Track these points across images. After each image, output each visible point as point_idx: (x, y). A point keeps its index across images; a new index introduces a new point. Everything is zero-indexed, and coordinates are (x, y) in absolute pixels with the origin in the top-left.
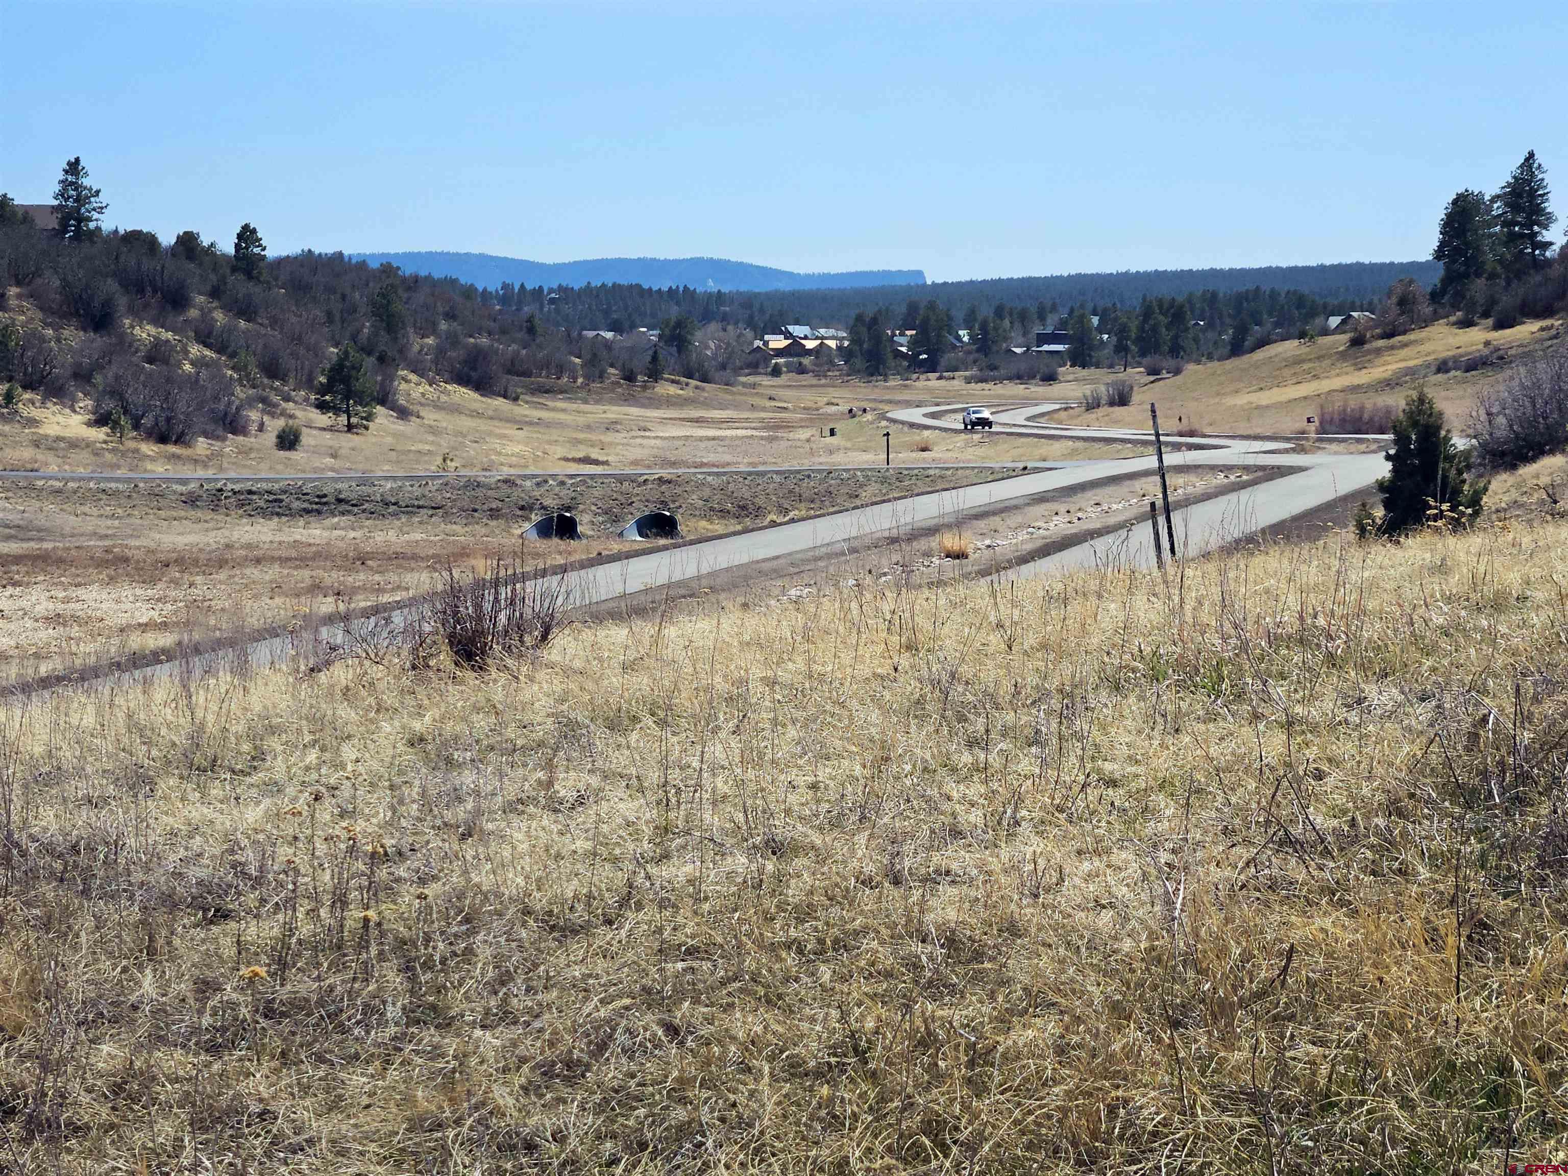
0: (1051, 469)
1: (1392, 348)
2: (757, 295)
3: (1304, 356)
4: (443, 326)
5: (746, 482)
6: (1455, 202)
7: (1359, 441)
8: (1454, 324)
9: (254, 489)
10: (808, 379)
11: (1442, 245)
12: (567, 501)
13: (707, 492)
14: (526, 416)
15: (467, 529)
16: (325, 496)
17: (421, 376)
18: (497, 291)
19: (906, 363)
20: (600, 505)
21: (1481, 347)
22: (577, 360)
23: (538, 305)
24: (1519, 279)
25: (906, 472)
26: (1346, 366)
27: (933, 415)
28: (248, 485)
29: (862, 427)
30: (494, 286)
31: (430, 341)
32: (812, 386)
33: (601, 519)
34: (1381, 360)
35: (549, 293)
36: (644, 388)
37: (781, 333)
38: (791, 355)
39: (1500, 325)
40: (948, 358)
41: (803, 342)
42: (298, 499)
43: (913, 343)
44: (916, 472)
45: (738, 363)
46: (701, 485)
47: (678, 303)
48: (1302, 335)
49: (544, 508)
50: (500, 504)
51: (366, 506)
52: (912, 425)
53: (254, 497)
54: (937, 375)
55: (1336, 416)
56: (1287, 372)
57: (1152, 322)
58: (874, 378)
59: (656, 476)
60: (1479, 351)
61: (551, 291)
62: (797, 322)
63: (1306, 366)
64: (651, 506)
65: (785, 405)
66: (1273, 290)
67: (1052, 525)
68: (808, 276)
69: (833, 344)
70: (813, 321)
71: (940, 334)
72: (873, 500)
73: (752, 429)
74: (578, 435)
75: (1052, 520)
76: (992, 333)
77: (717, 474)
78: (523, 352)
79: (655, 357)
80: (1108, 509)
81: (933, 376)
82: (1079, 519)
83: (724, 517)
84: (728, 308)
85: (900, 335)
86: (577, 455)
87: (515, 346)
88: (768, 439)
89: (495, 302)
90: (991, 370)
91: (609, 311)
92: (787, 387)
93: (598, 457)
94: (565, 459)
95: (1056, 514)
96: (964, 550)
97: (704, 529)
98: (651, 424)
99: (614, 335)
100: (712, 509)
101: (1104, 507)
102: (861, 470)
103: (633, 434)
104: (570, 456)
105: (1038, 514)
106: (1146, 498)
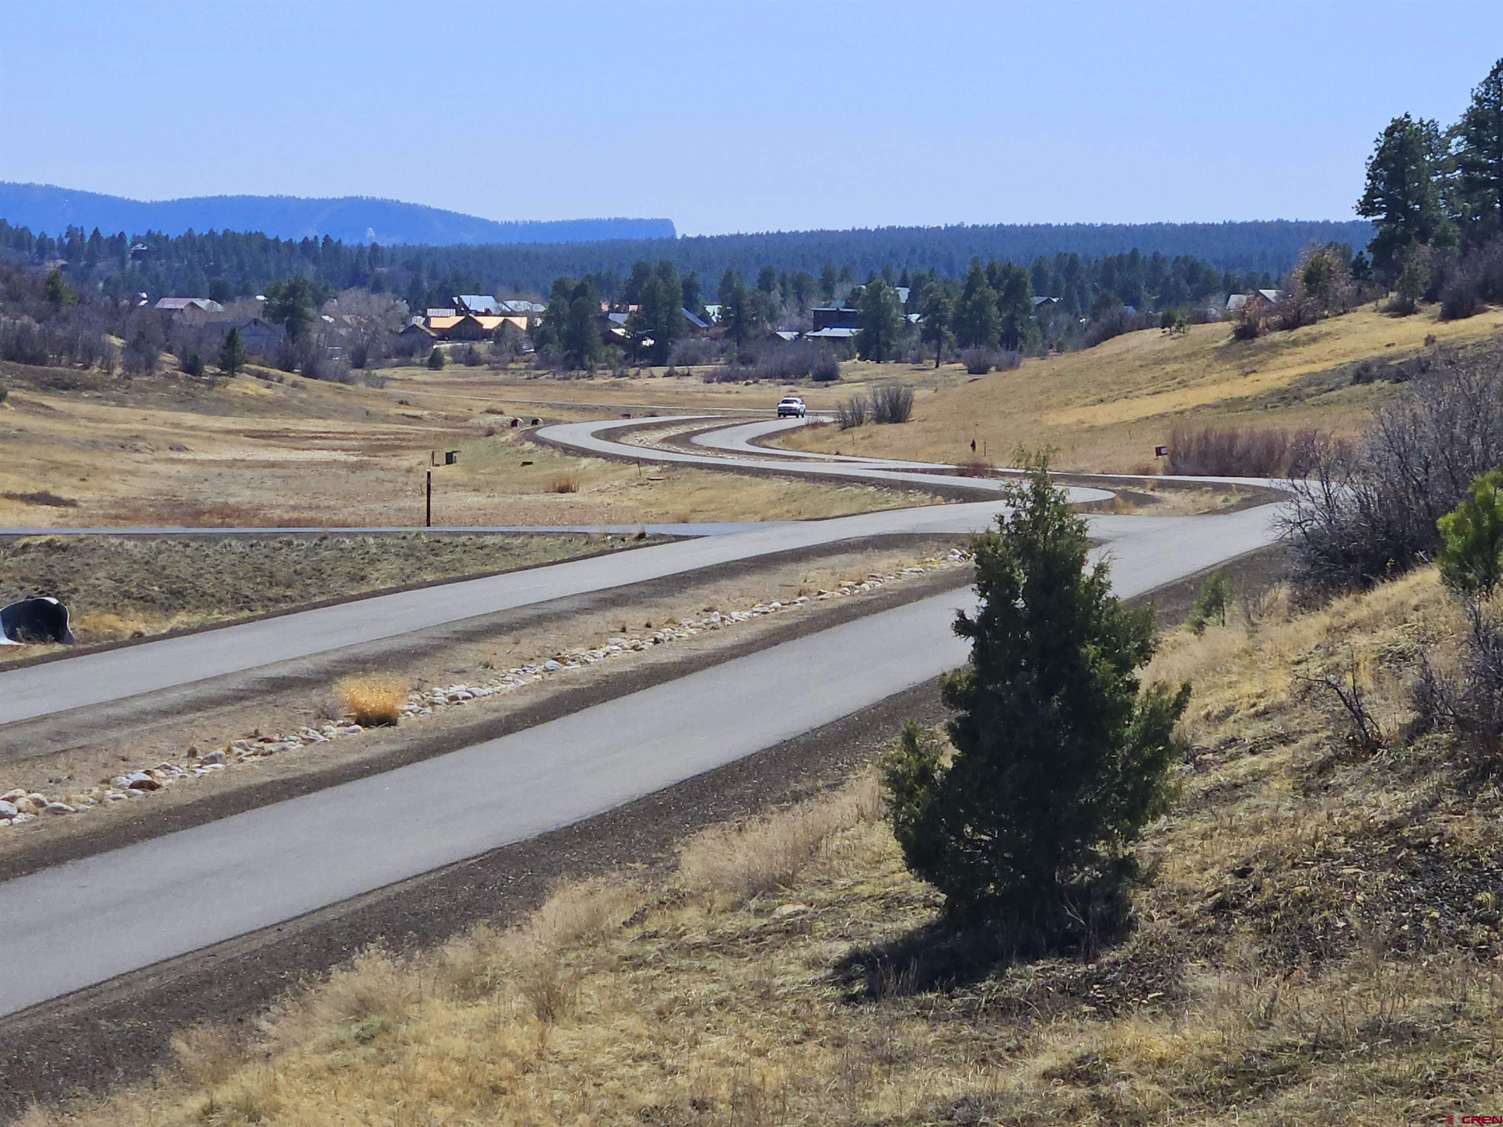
0: (679, 538)
1: (1295, 343)
3: (1167, 353)
5: (188, 551)
6: (1389, 132)
7: (1218, 488)
8: (1386, 310)
10: (480, 373)
11: (1371, 192)
13: (123, 567)
18: (60, 239)
19: (621, 352)
21: (1421, 345)
22: (117, 341)
23: (115, 260)
24: (1481, 246)
25: (447, 540)
26: (1227, 368)
27: (609, 435)
29: (497, 451)
30: (55, 233)
34: (1279, 361)
35: (134, 244)
36: (211, 384)
37: (452, 305)
38: (460, 338)
39: (1451, 314)
40: (678, 348)
41: (480, 319)
43: (634, 324)
44: (463, 539)
45: (384, 349)
46: (112, 555)
47: (315, 261)
48: (1166, 323)
52: (567, 449)
54: (665, 369)
55: (1194, 446)
56: (1142, 376)
57: (975, 297)
58: (574, 373)
59: (44, 539)
60: (1417, 351)
61: (136, 240)
62: (477, 291)
63: (1170, 368)
65: (418, 413)
66: (1156, 256)
67: (600, 653)
68: (510, 226)
69: (521, 322)
70: (501, 290)
71: (677, 310)
72: (389, 585)
73: (344, 450)
74: (61, 456)
75: (607, 644)
76: (749, 310)
77: (142, 537)
78: (37, 327)
79: (231, 340)
80: (723, 619)
81: (659, 371)
82: (656, 641)
83: (144, 609)
84: (385, 270)
85: (618, 311)
86: (32, 490)
87: (26, 319)
88: (353, 468)
89: (57, 254)
90: (743, 364)
91: (215, 271)
92: (439, 384)
93: (65, 494)
94: (9, 496)
95: (624, 630)
96: (399, 707)
97: (110, 627)
98: (192, 441)
99: (210, 305)
100: (127, 595)
101: (715, 618)
102: (376, 535)
103: (156, 455)
104: (19, 492)
105: (591, 631)
106: (802, 598)
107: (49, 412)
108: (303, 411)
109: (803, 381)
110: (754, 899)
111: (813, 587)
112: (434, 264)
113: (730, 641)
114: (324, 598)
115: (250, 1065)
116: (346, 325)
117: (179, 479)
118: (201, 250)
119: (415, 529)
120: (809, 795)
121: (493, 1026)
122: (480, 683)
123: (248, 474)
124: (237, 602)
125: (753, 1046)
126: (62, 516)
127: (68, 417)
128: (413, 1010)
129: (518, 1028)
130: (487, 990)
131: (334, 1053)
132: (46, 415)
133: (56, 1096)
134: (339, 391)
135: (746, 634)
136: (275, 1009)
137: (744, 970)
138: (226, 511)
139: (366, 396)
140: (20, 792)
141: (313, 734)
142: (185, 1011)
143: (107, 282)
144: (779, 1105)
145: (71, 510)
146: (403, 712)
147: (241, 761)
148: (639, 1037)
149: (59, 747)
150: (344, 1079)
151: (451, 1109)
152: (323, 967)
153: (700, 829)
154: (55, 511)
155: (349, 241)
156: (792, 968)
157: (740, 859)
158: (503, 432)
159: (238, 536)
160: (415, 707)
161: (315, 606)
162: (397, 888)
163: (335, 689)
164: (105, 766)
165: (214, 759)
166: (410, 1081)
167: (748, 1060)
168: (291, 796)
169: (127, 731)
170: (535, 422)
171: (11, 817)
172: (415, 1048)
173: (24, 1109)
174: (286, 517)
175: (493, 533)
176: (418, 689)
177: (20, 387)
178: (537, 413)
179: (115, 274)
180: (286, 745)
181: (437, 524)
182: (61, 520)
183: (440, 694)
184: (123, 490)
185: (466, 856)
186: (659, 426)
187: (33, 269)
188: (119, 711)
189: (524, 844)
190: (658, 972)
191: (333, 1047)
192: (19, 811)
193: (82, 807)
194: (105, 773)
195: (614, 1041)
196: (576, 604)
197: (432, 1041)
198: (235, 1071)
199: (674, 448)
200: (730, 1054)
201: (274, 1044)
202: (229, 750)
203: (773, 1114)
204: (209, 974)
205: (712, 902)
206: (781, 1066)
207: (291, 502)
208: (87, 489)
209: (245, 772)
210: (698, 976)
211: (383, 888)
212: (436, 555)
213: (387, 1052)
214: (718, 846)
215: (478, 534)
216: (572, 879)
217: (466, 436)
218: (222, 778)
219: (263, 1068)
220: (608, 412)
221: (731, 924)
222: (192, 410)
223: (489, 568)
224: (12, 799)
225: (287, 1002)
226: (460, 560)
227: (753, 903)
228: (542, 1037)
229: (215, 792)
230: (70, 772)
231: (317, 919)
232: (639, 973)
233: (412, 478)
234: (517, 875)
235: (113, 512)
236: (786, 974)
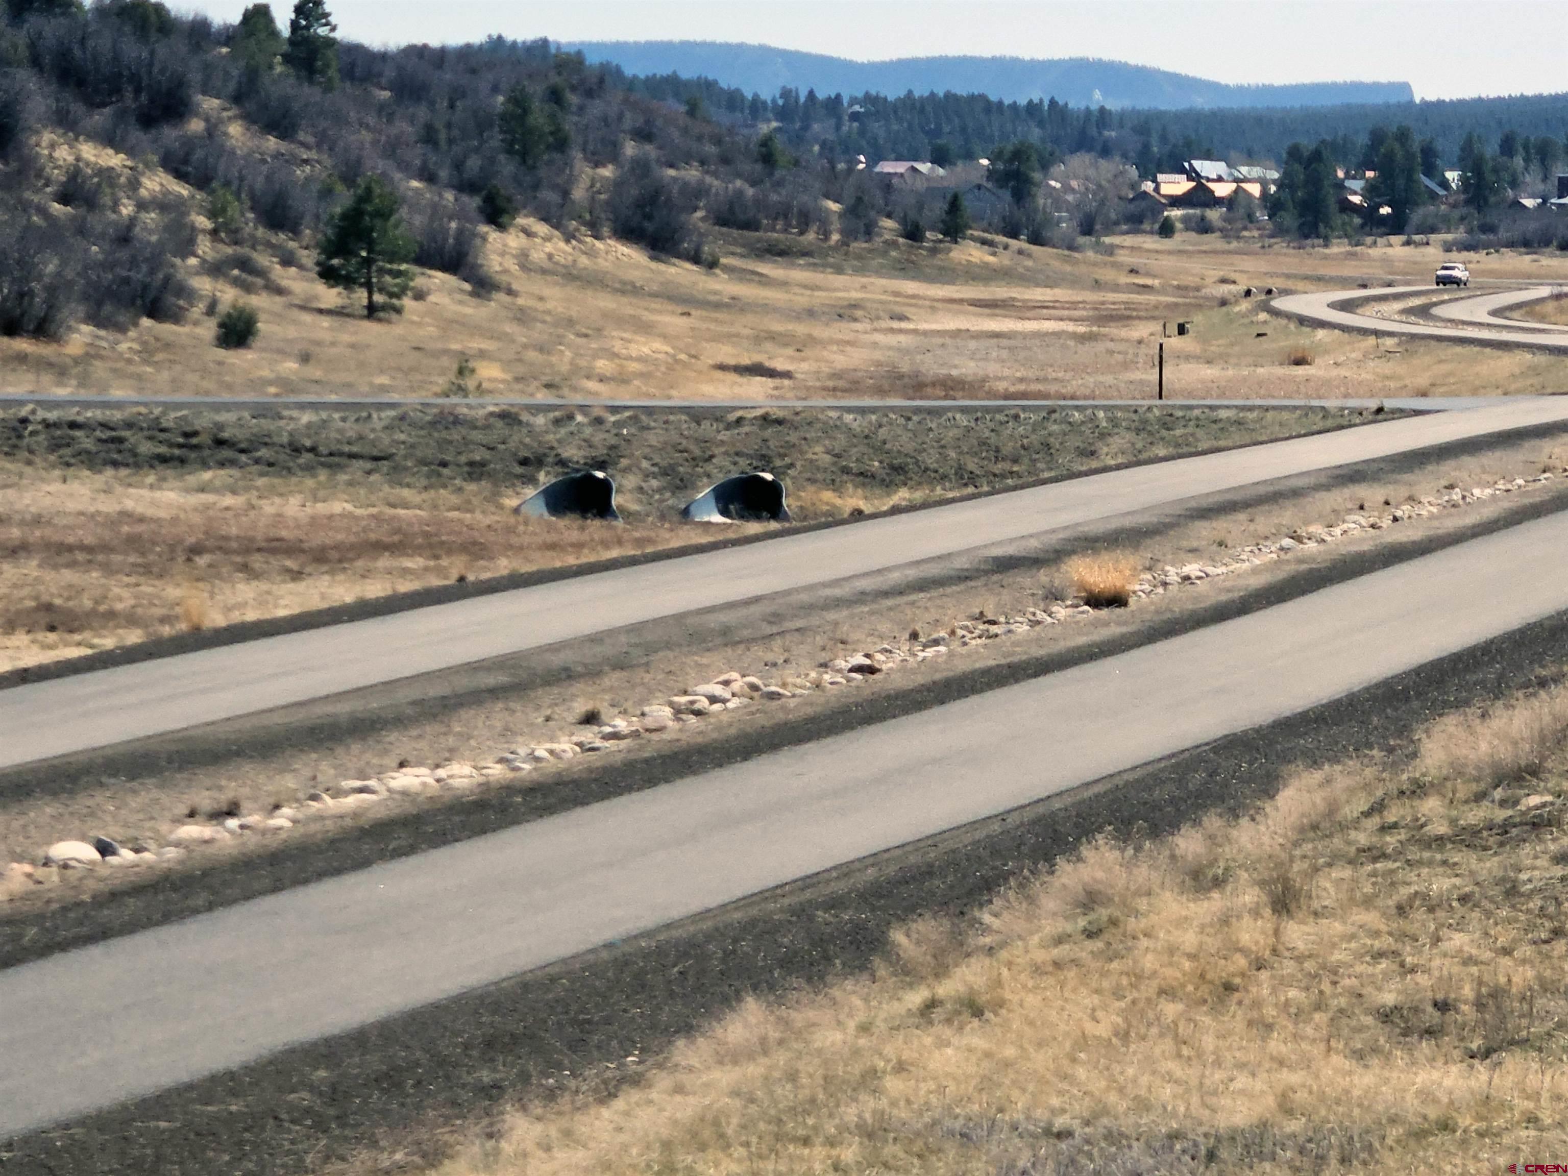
0: (1417, 413)
2: (1159, 115)
4: (630, 149)
9: (80, 419)
10: (1213, 241)
12: (600, 452)
13: (841, 441)
14: (715, 293)
15: (425, 496)
16: (195, 434)
17: (556, 227)
18: (774, 101)
19: (1357, 221)
20: (657, 460)
22: (834, 206)
23: (832, 122)
25: (1180, 414)
27: (1346, 306)
28: (71, 414)
30: (768, 92)
31: (607, 172)
32: (1215, 252)
33: (655, 483)
35: (851, 104)
36: (934, 251)
37: (1182, 171)
38: (1192, 205)
40: (1416, 216)
41: (1211, 185)
42: (150, 438)
43: (1371, 191)
44: (1197, 412)
45: (1113, 216)
46: (830, 429)
47: (1041, 124)
49: (562, 463)
50: (487, 455)
51: (263, 453)
52: (1303, 321)
53: (78, 433)
58: (1309, 242)
59: (759, 412)
61: (854, 101)
62: (1208, 156)
64: (743, 462)
65: (1149, 282)
67: (1337, 531)
68: (1241, 90)
69: (1255, 190)
70: (1233, 154)
71: (1415, 177)
72: (1120, 461)
73: (1071, 319)
74: (778, 327)
75: (1344, 522)
76: (1490, 177)
77: (862, 411)
78: (750, 192)
79: (954, 205)
80: (1464, 497)
81: (1397, 239)
82: (1395, 519)
83: (864, 485)
84: (1113, 134)
85: (1354, 178)
86: (746, 361)
87: (739, 183)
88: (1083, 338)
89: (771, 116)
90: (1484, 232)
91: (937, 132)
92: (1170, 253)
93: (780, 365)
94: (722, 367)
95: (1362, 507)
96: (1130, 587)
97: (827, 504)
98: (913, 310)
99: (932, 169)
100: (846, 470)
101: (1456, 495)
102: (1106, 408)
103: (876, 324)
104: (732, 362)
105: (1328, 509)
106: (1547, 475)
107: (764, 281)
108: (1028, 279)
109: (1548, 250)
110: (1499, 789)
111: (1558, 463)
112: (1164, 129)
113: (1470, 519)
114: (1053, 474)
115: (973, 960)
116: (1073, 190)
117: (899, 350)
118: (922, 110)
119: (1147, 403)
120: (1556, 680)
121: (1225, 921)
122: (1213, 561)
123: (972, 344)
124: (962, 478)
125: (1499, 944)
126: (776, 388)
127: (784, 284)
128: (1142, 904)
129: (1251, 921)
130: (1218, 883)
131: (1061, 947)
132: (760, 283)
133: (772, 988)
134: (1066, 260)
135: (1488, 513)
136: (998, 903)
137: (1488, 865)
138: (950, 383)
139: (1095, 264)
140: (734, 675)
141: (1041, 615)
142: (905, 904)
143: (823, 145)
144: (1526, 1007)
145: (786, 382)
146: (1134, 592)
147: (965, 644)
148: (1377, 934)
149: (775, 629)
150: (1071, 974)
151: (1180, 1007)
152: (1049, 859)
153: (1440, 715)
154: (770, 382)
155: (1075, 104)
156: (1538, 862)
157: (1484, 747)
158: (1237, 302)
159: (964, 410)
160: (1147, 587)
161: (1044, 482)
162: (1126, 777)
163: (1064, 567)
164: (824, 649)
165: (936, 642)
166: (1139, 977)
167: (1493, 959)
168: (1017, 681)
169: (845, 613)
170: (1269, 292)
171: (724, 701)
172: (1144, 942)
173: (739, 999)
174: (1012, 389)
175: (1228, 407)
176: (1150, 569)
177: (733, 254)
178: (1271, 283)
179: (830, 136)
180: (1013, 627)
181: (1167, 398)
182: (775, 393)
183: (1173, 574)
184: (841, 360)
185: (1199, 742)
186: (1397, 297)
187: (745, 131)
188: (837, 592)
189: (1258, 730)
190: (1398, 864)
191: (1059, 940)
192: (734, 695)
193: (798, 691)
194: (823, 657)
195: (1352, 937)
196: (1312, 481)
197: (1162, 935)
198: (956, 965)
199: (1413, 319)
200: (1474, 952)
201: (997, 938)
202: (953, 633)
203: (1520, 1017)
204: (931, 865)
205: (1454, 792)
206: (1527, 967)
207: (1018, 374)
208: (803, 360)
209: (969, 655)
210: (1440, 870)
211: (1111, 776)
212: (1168, 429)
213: (1114, 946)
214: (1461, 733)
215: (1211, 408)
216: (1308, 767)
217: (1199, 307)
218: (946, 662)
219: (987, 961)
220: (1344, 282)
221: (1475, 816)
222: (914, 279)
223: (1222, 443)
224: (726, 683)
225: (1011, 893)
226: (1192, 435)
227: (1498, 794)
228: (1277, 932)
229: (938, 676)
230: (786, 655)
231: (1041, 809)
232: (1378, 865)
233: (1143, 350)
234: (1251, 764)
235: (830, 384)
236: (1534, 868)
